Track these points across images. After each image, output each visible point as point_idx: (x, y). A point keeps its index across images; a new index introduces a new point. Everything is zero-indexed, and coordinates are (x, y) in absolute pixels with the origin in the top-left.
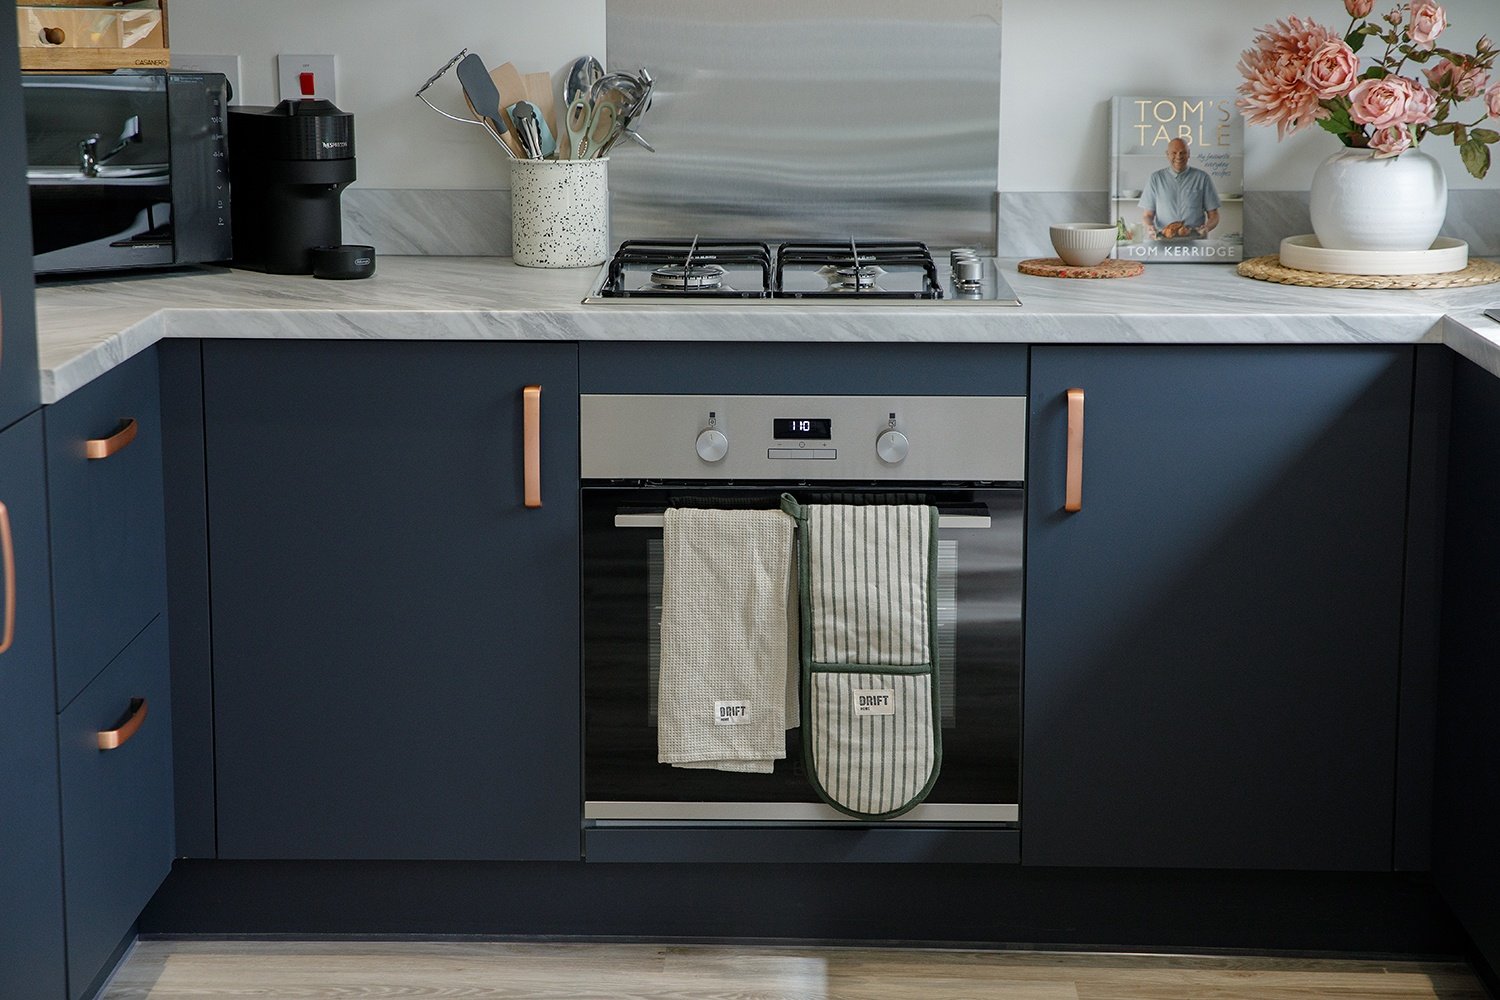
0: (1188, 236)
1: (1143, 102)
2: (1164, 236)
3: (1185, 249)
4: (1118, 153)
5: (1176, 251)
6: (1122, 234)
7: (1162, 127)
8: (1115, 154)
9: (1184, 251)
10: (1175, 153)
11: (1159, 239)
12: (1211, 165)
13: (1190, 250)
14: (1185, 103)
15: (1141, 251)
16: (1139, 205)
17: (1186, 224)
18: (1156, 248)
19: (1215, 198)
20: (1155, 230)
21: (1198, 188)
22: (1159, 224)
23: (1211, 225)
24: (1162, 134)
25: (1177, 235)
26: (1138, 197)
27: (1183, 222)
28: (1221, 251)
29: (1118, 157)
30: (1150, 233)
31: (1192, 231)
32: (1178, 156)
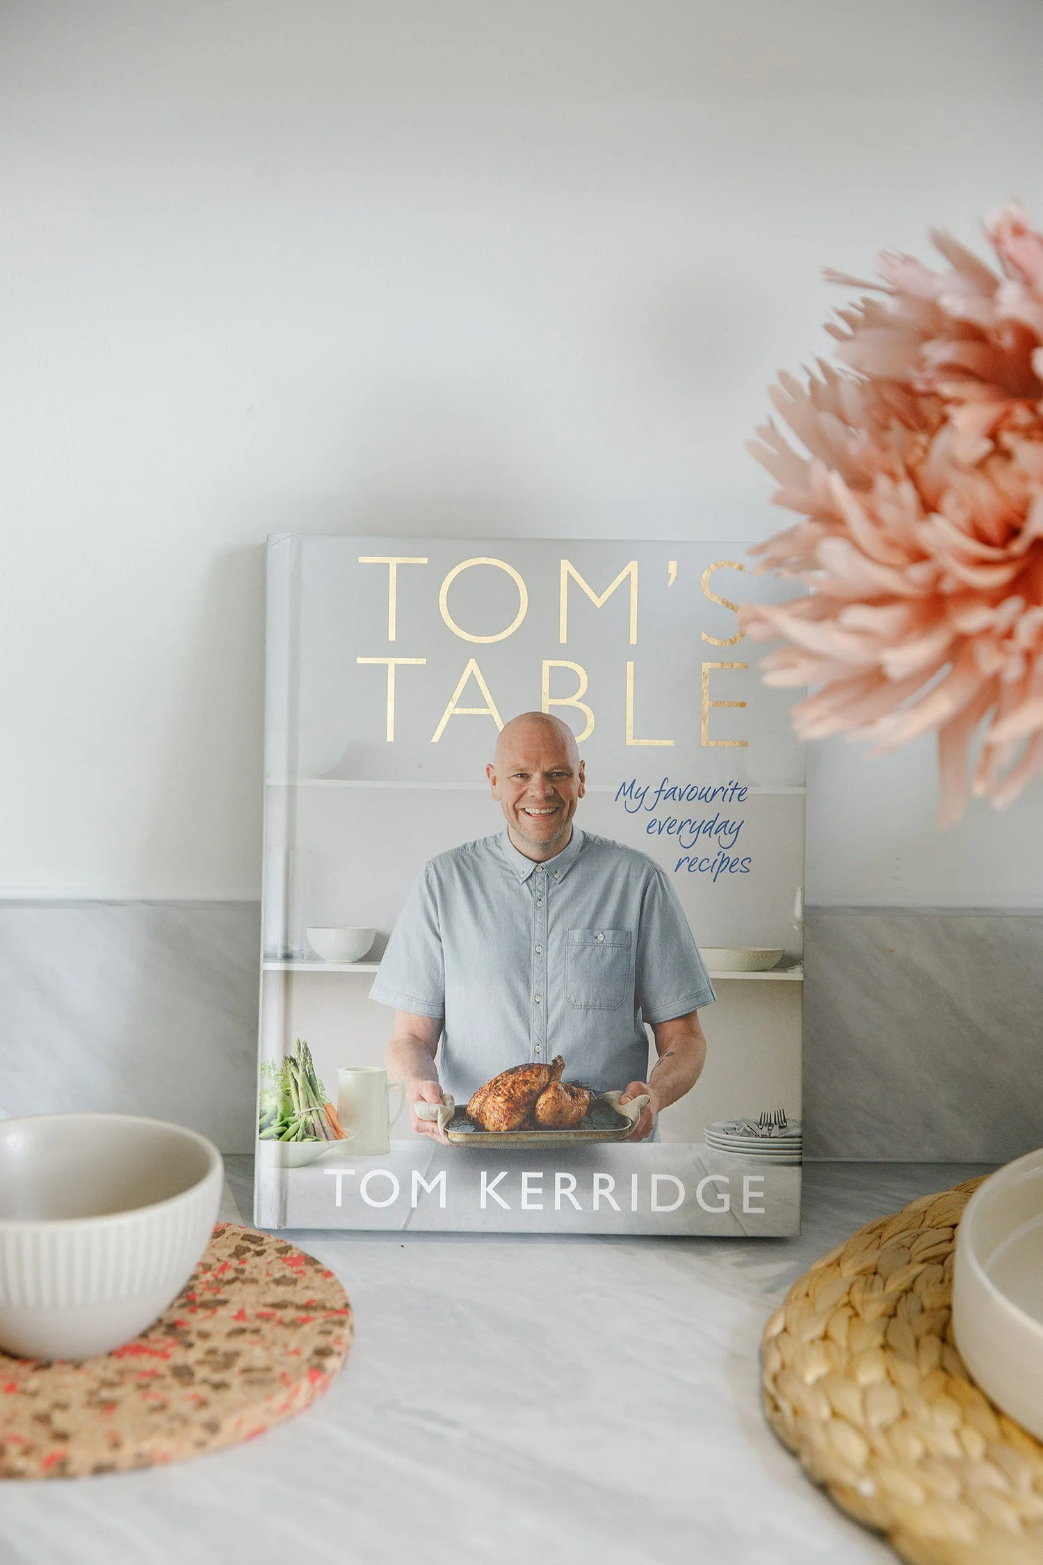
0: (576, 1125)
1: (393, 562)
2: (478, 1125)
3: (565, 1183)
4: (292, 771)
5: (526, 1190)
6: (301, 1116)
7: (472, 666)
8: (276, 777)
9: (558, 1190)
10: (525, 776)
11: (457, 1136)
12: (670, 826)
13: (585, 1186)
14: (566, 566)
15: (379, 1189)
16: (375, 993)
17: (566, 1075)
18: (442, 1176)
19: (687, 966)
20: (441, 1098)
21: (617, 925)
22: (457, 1073)
23: (668, 1081)
24: (472, 696)
25: (531, 1122)
26: (373, 954)
27: (555, 1068)
28: (714, 1188)
29: (291, 791)
30: (420, 1109)
31: (591, 1106)
32: (535, 788)
